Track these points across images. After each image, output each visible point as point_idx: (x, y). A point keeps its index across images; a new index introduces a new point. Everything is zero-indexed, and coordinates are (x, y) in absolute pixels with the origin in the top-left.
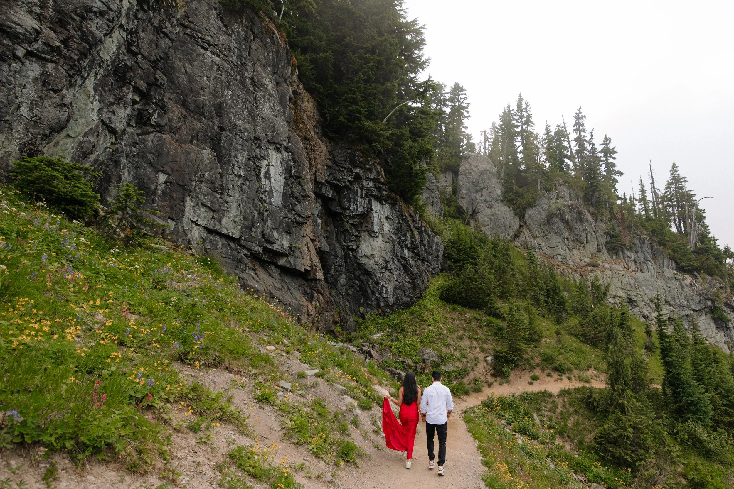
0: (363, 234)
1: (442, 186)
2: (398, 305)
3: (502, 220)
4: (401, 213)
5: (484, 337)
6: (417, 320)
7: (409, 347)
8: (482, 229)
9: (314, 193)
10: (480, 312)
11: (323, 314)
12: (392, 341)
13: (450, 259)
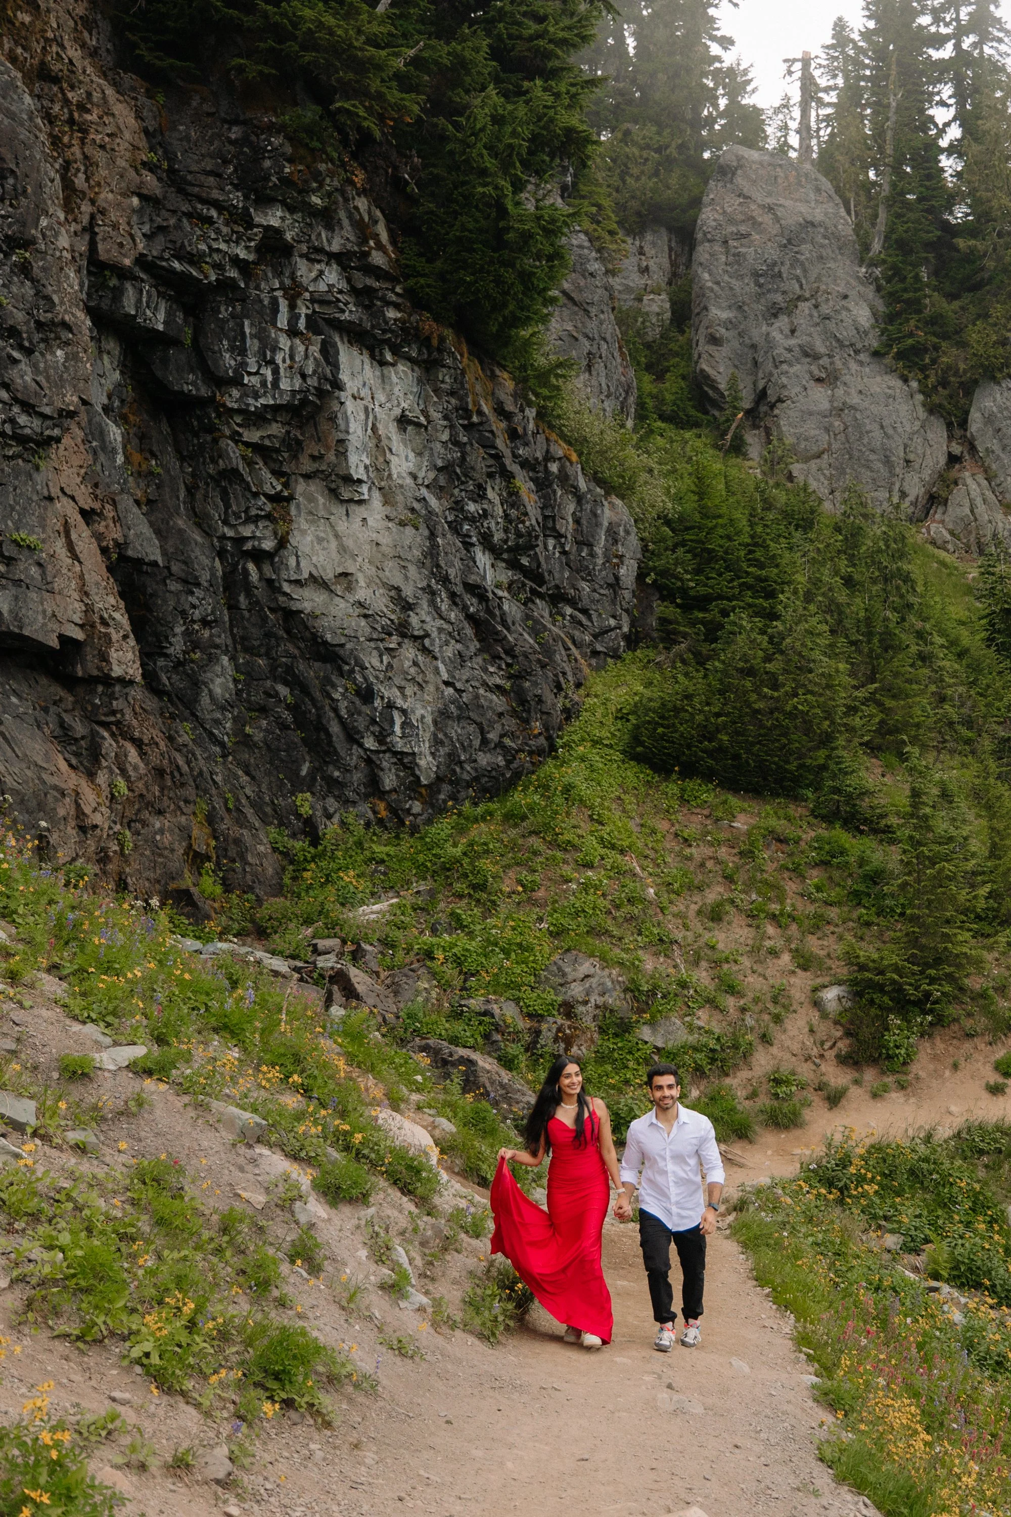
0: (300, 487)
1: (628, 289)
2: (455, 782)
3: (877, 434)
4: (461, 399)
5: (811, 909)
6: (535, 842)
7: (506, 952)
8: (797, 469)
9: (90, 311)
10: (794, 810)
11: (144, 824)
12: (434, 931)
13: (667, 594)
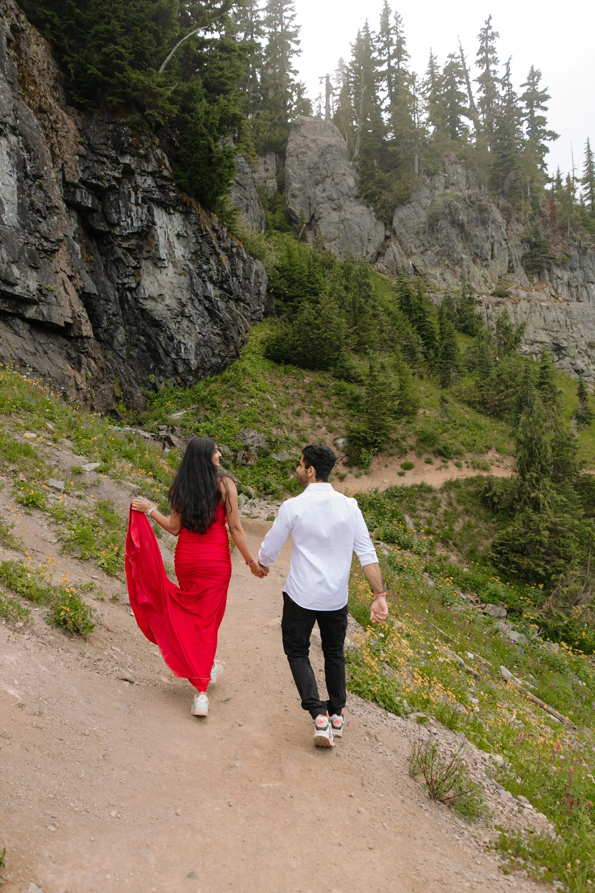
0: (144, 263)
1: (261, 178)
2: (204, 369)
3: (357, 229)
4: (199, 226)
5: (333, 411)
6: (233, 389)
7: (224, 429)
8: (326, 245)
9: (65, 201)
10: (326, 375)
11: (98, 387)
12: (199, 422)
13: (278, 296)
